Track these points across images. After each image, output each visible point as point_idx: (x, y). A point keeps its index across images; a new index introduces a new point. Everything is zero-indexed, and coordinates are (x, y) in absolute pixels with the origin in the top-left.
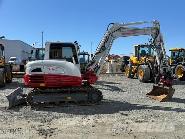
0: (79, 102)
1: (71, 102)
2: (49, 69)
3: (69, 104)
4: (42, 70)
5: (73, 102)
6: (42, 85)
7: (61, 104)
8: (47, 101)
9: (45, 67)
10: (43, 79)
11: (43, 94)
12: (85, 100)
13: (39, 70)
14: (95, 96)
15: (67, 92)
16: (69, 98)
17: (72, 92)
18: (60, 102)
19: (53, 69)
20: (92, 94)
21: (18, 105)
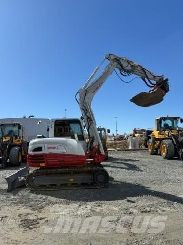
0: (83, 184)
1: (74, 184)
2: (50, 148)
3: (72, 186)
4: (43, 149)
5: (76, 184)
6: (43, 165)
7: (63, 187)
8: (47, 183)
9: (46, 145)
10: (43, 159)
11: (44, 176)
12: (90, 182)
13: (40, 149)
14: (100, 178)
15: (69, 173)
16: (72, 180)
17: (75, 173)
18: (62, 185)
19: (54, 148)
20: (97, 175)
21: (18, 187)
